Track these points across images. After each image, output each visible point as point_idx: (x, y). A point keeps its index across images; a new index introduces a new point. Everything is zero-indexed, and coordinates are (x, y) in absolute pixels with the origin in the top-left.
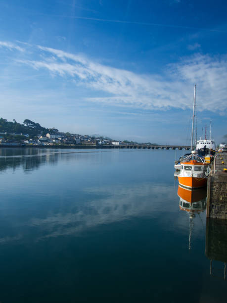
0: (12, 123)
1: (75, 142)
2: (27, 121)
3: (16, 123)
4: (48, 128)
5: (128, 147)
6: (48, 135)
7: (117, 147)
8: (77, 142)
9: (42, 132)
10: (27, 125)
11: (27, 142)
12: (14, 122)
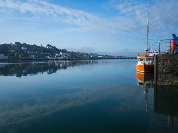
0: (40, 47)
1: (76, 56)
2: (48, 45)
3: (42, 47)
4: (61, 49)
5: (108, 59)
6: (61, 53)
7: (101, 59)
8: (78, 57)
9: (57, 51)
10: (49, 47)
11: (49, 57)
12: (41, 46)
